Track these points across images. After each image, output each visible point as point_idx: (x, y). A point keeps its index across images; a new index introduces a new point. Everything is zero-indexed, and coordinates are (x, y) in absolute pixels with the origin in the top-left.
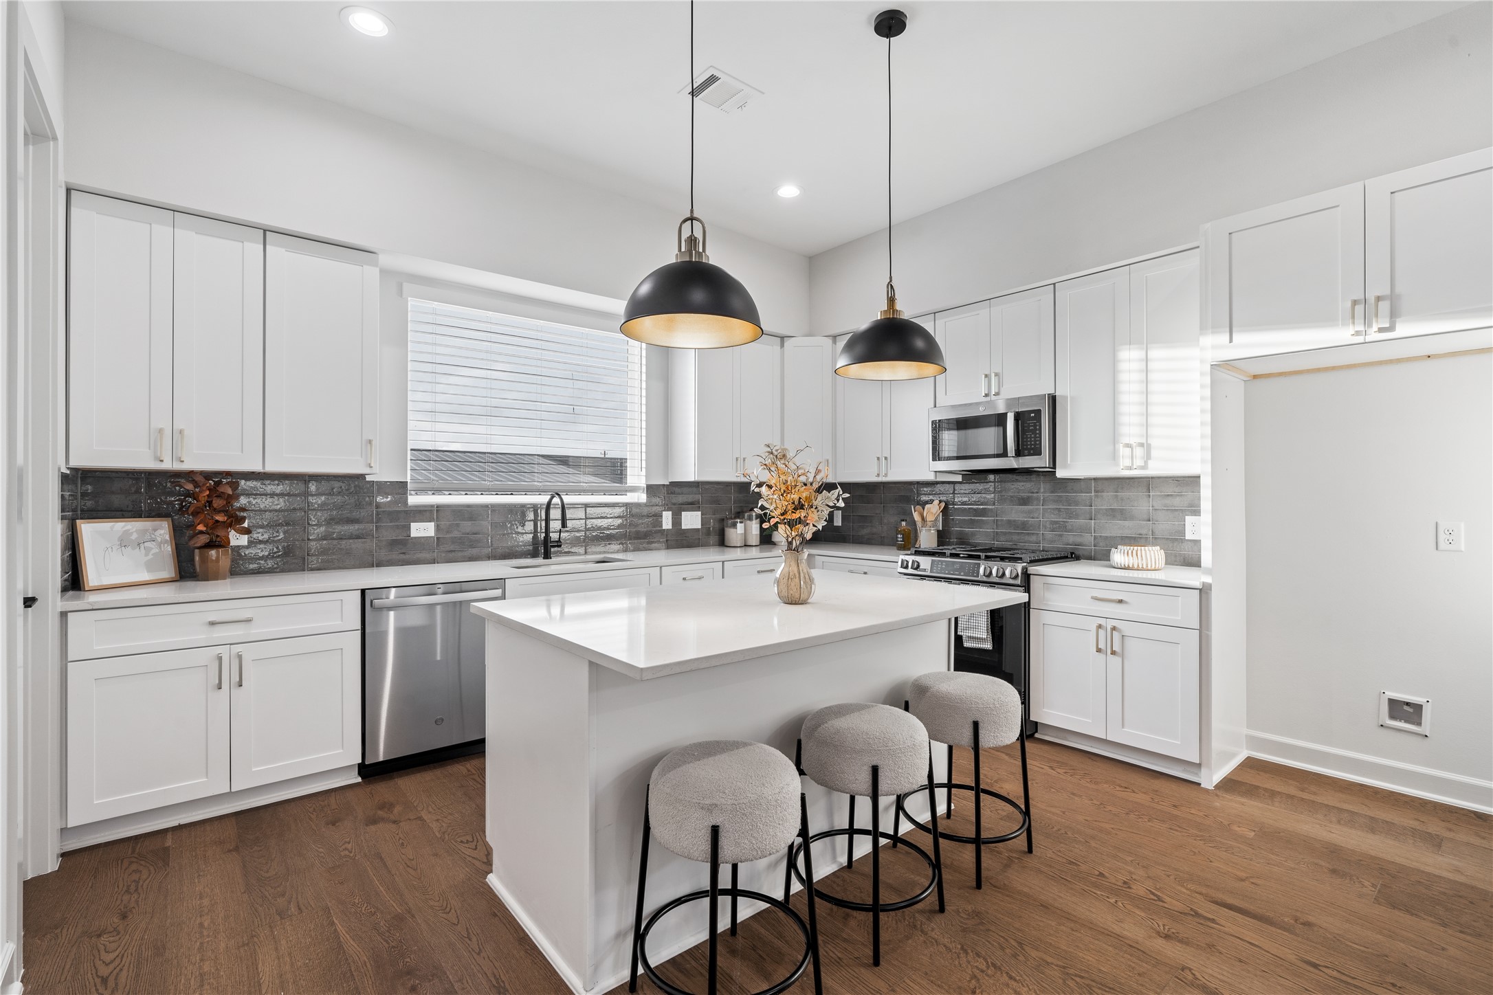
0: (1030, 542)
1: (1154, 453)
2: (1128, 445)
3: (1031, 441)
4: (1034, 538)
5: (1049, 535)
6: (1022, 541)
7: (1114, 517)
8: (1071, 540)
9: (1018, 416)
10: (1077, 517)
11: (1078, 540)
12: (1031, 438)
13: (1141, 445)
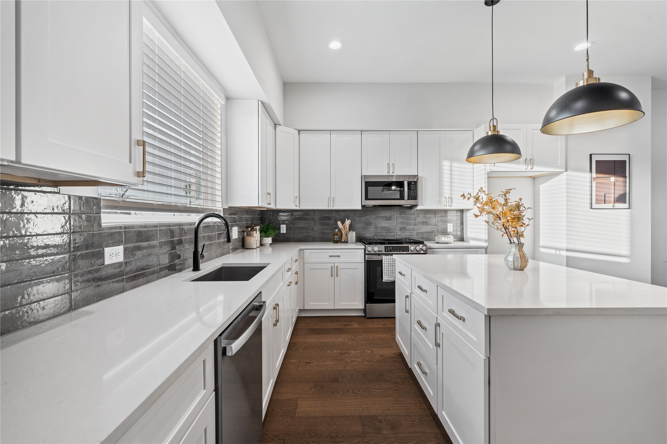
0: (391, 236)
1: (454, 200)
2: (445, 198)
3: (412, 194)
4: (392, 234)
5: (399, 233)
6: (388, 236)
7: (424, 225)
8: (408, 234)
9: (409, 184)
10: (410, 225)
11: (411, 234)
12: (412, 192)
13: (449, 198)
